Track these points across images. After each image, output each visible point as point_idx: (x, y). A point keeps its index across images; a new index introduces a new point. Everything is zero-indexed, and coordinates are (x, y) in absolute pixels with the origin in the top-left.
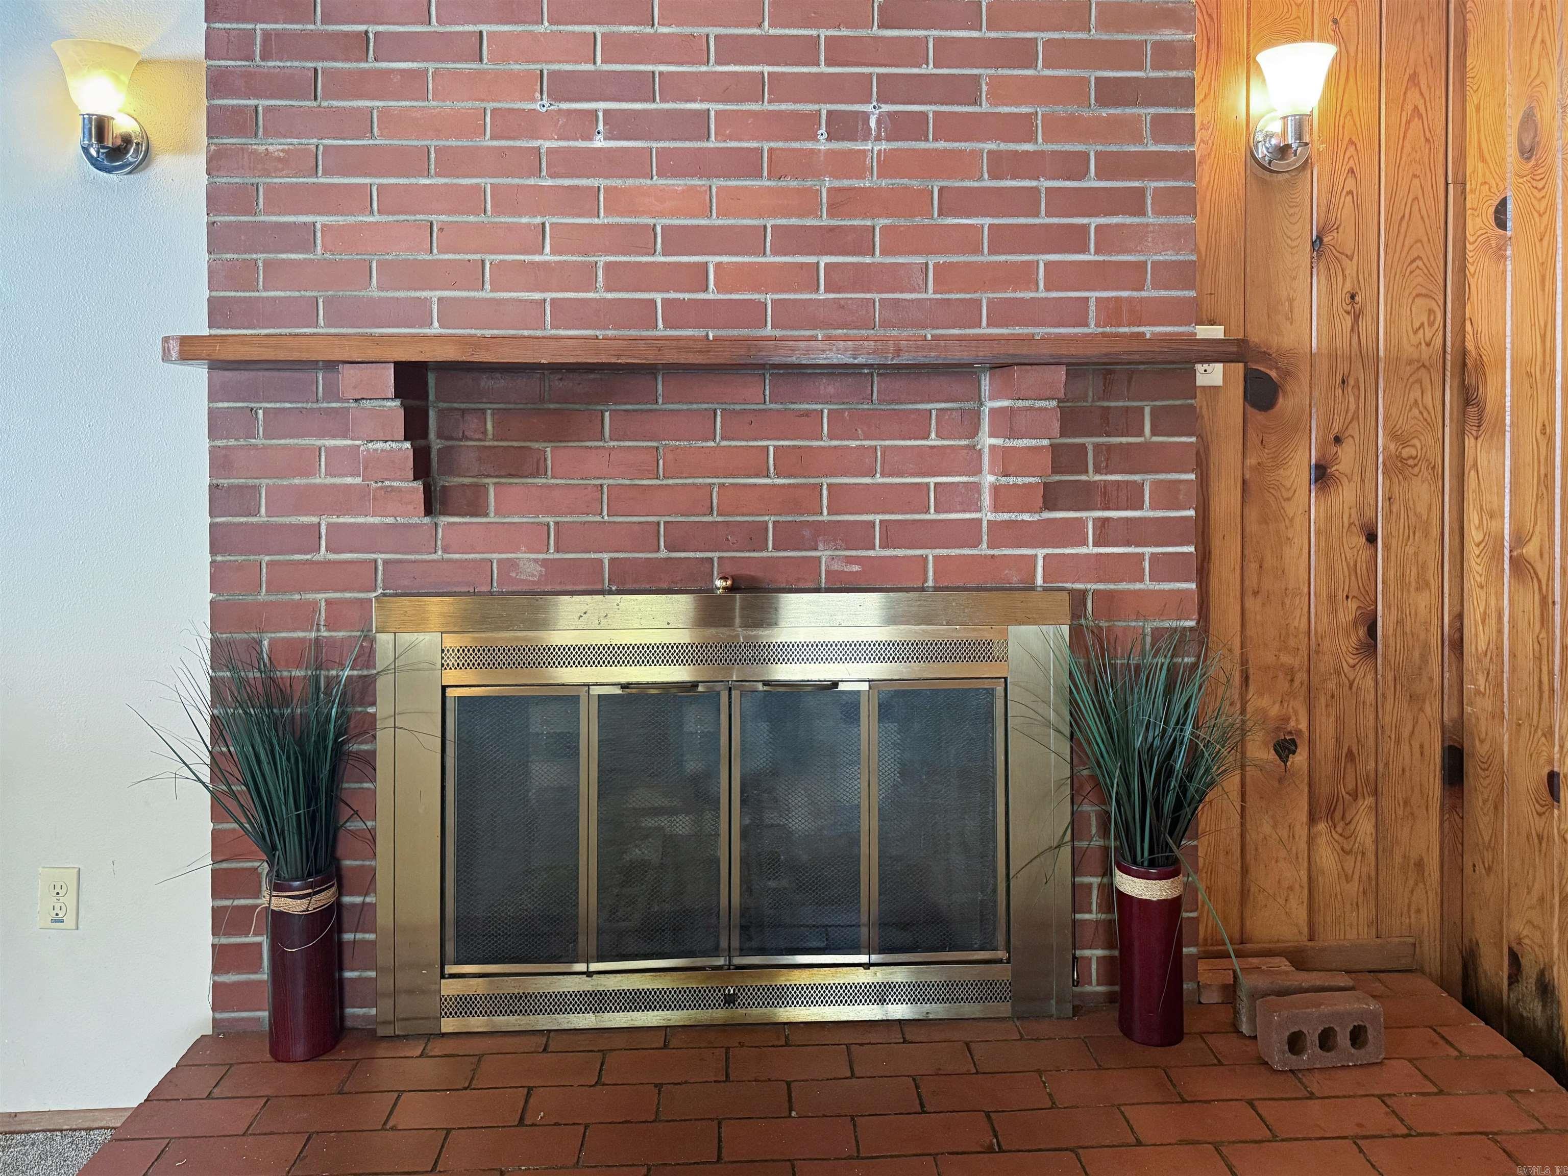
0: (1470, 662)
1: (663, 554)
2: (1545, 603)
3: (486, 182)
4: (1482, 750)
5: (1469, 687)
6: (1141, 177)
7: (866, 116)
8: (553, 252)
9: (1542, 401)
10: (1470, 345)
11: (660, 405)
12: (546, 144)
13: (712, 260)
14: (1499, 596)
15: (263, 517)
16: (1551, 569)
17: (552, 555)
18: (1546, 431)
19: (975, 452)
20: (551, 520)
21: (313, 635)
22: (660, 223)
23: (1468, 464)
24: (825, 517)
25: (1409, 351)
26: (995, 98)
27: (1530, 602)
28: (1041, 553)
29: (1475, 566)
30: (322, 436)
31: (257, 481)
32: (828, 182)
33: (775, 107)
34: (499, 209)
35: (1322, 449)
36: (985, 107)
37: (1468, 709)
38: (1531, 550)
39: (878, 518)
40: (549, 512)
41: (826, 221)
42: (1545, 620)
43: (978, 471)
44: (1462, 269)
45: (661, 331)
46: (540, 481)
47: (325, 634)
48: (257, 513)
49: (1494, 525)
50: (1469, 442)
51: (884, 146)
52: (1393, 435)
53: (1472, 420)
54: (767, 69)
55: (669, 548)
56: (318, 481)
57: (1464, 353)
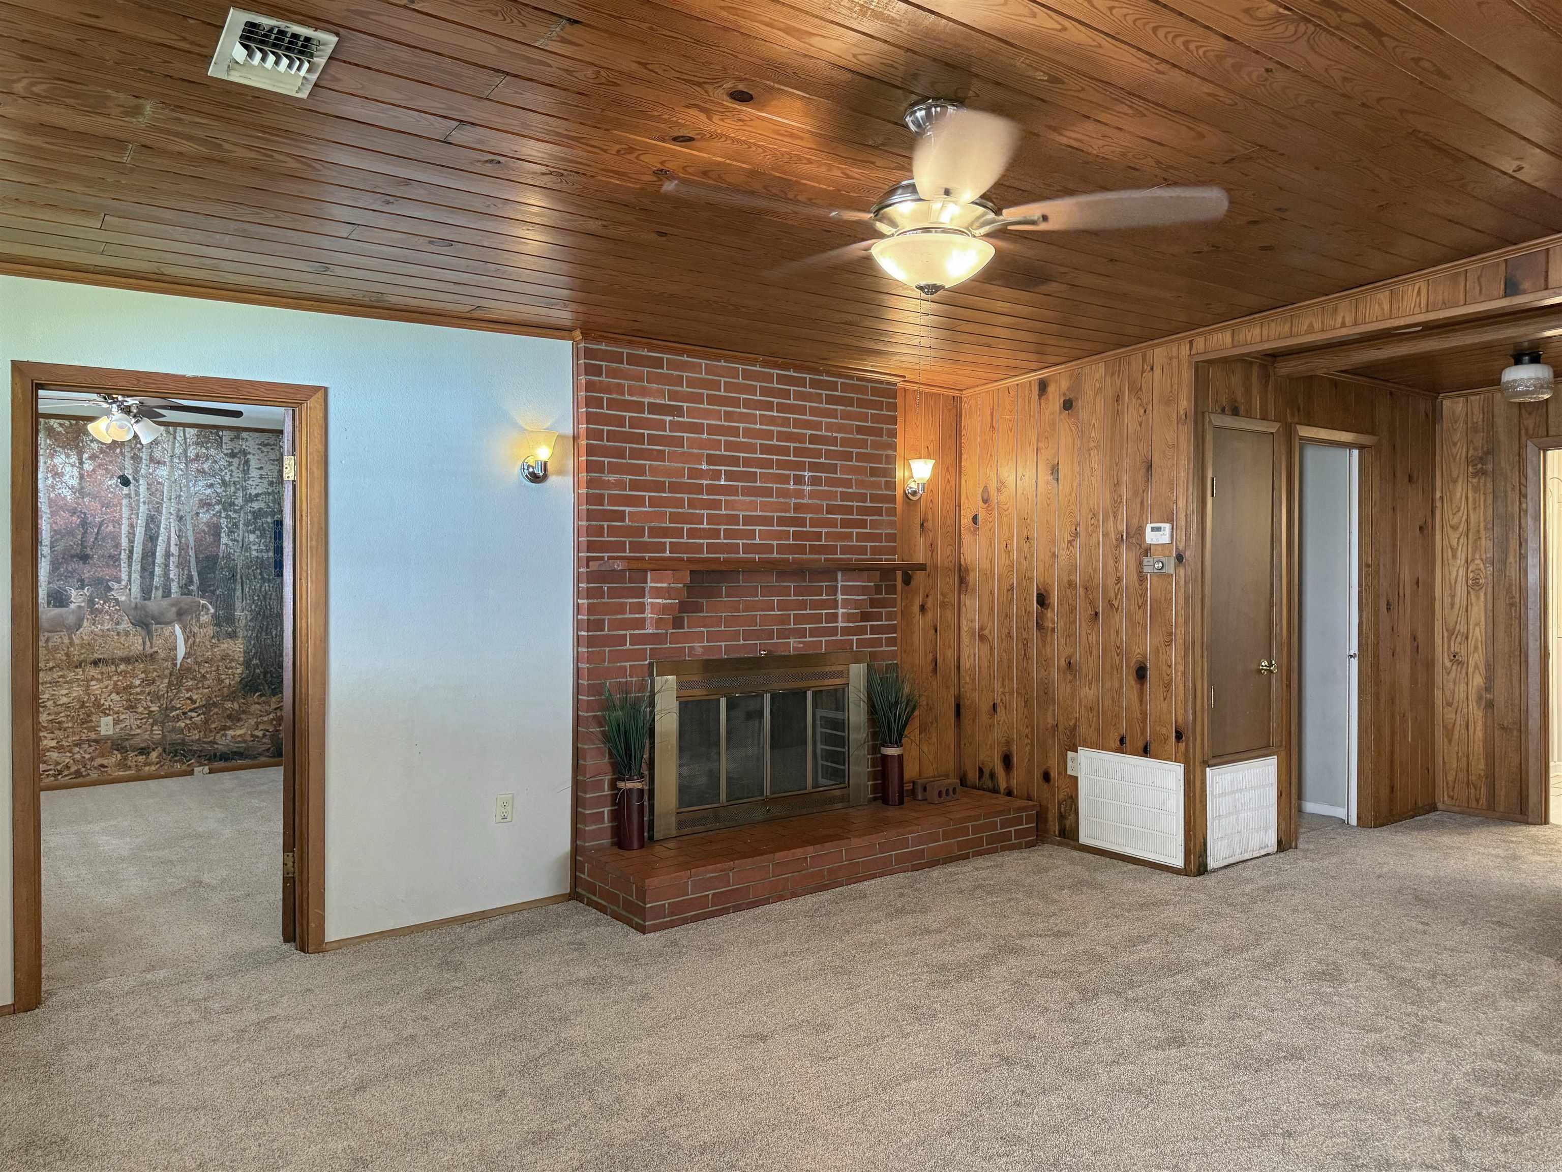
0: (963, 673)
1: (742, 642)
2: (992, 649)
3: (686, 496)
4: (968, 703)
5: (962, 682)
6: (882, 502)
7: (805, 476)
8: (708, 524)
9: (991, 583)
10: (962, 562)
11: (741, 584)
12: (705, 482)
13: (758, 528)
14: (974, 648)
15: (606, 632)
16: (994, 638)
17: (706, 644)
18: (992, 593)
19: (836, 601)
20: (705, 630)
21: (624, 680)
22: (741, 514)
23: (962, 604)
24: (792, 626)
25: (946, 564)
26: (842, 473)
27: (986, 648)
28: (855, 638)
29: (965, 639)
30: (627, 598)
31: (603, 617)
32: (793, 501)
33: (778, 471)
34: (690, 507)
35: (923, 600)
36: (839, 475)
37: (962, 690)
38: (986, 632)
39: (808, 626)
40: (704, 626)
41: (792, 515)
42: (992, 654)
43: (836, 608)
44: (960, 535)
45: (741, 555)
46: (701, 614)
47: (629, 679)
48: (603, 630)
49: (972, 625)
50: (962, 596)
51: (810, 488)
52: (942, 594)
53: (964, 589)
54: (775, 457)
55: (744, 640)
56: (626, 616)
57: (960, 565)
